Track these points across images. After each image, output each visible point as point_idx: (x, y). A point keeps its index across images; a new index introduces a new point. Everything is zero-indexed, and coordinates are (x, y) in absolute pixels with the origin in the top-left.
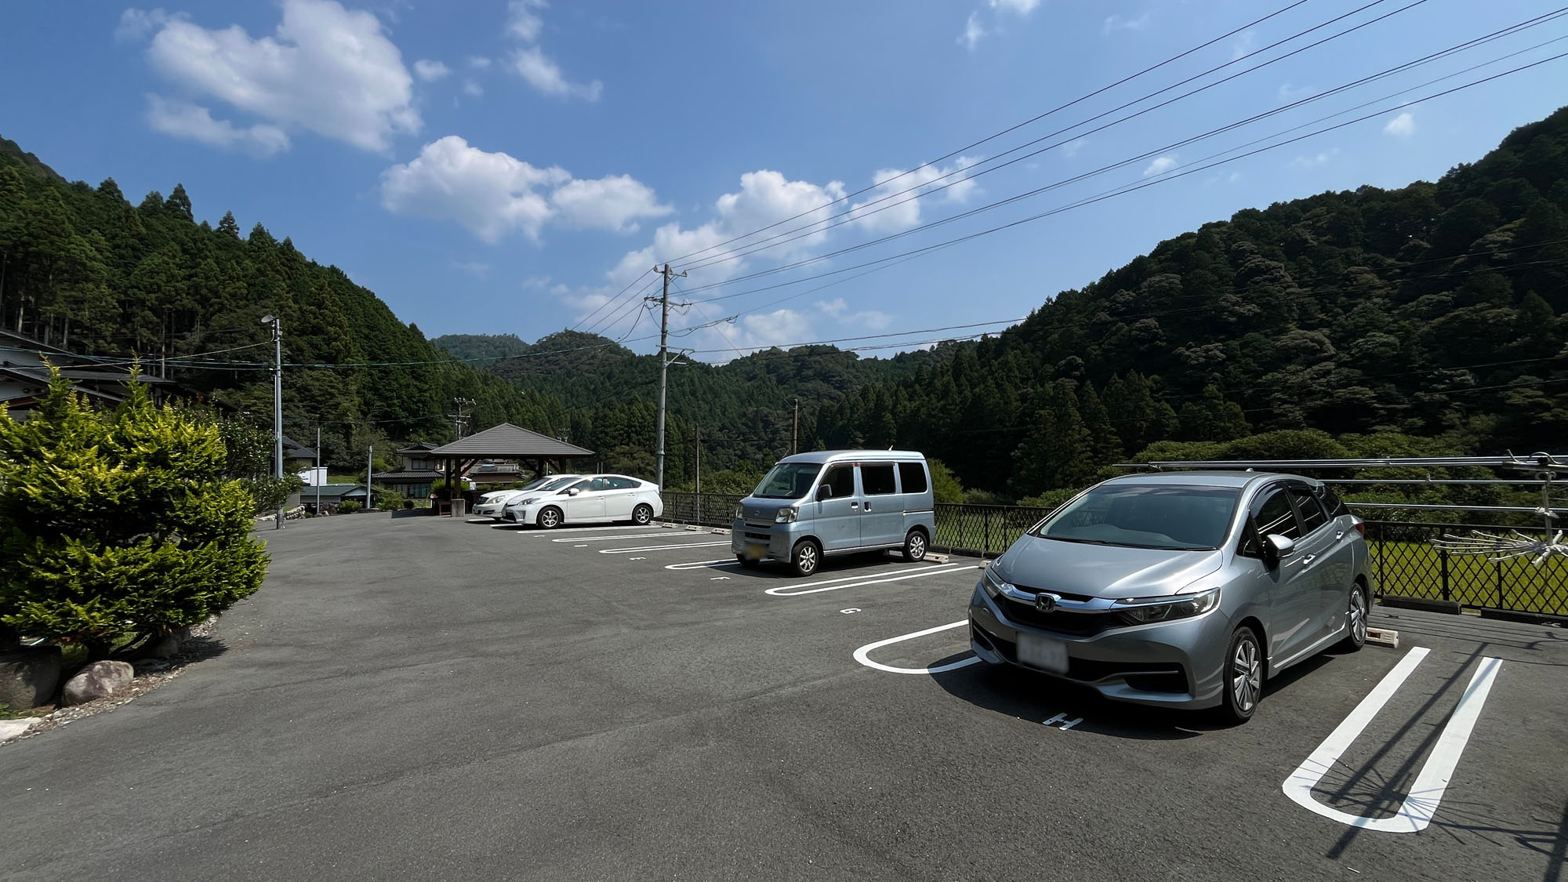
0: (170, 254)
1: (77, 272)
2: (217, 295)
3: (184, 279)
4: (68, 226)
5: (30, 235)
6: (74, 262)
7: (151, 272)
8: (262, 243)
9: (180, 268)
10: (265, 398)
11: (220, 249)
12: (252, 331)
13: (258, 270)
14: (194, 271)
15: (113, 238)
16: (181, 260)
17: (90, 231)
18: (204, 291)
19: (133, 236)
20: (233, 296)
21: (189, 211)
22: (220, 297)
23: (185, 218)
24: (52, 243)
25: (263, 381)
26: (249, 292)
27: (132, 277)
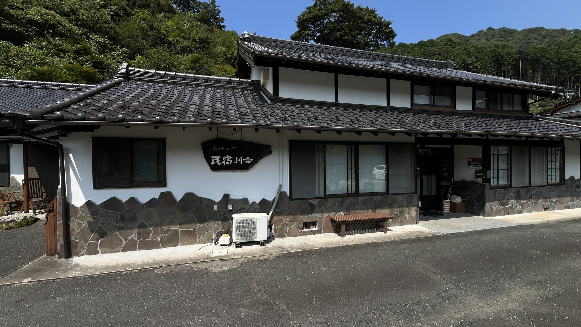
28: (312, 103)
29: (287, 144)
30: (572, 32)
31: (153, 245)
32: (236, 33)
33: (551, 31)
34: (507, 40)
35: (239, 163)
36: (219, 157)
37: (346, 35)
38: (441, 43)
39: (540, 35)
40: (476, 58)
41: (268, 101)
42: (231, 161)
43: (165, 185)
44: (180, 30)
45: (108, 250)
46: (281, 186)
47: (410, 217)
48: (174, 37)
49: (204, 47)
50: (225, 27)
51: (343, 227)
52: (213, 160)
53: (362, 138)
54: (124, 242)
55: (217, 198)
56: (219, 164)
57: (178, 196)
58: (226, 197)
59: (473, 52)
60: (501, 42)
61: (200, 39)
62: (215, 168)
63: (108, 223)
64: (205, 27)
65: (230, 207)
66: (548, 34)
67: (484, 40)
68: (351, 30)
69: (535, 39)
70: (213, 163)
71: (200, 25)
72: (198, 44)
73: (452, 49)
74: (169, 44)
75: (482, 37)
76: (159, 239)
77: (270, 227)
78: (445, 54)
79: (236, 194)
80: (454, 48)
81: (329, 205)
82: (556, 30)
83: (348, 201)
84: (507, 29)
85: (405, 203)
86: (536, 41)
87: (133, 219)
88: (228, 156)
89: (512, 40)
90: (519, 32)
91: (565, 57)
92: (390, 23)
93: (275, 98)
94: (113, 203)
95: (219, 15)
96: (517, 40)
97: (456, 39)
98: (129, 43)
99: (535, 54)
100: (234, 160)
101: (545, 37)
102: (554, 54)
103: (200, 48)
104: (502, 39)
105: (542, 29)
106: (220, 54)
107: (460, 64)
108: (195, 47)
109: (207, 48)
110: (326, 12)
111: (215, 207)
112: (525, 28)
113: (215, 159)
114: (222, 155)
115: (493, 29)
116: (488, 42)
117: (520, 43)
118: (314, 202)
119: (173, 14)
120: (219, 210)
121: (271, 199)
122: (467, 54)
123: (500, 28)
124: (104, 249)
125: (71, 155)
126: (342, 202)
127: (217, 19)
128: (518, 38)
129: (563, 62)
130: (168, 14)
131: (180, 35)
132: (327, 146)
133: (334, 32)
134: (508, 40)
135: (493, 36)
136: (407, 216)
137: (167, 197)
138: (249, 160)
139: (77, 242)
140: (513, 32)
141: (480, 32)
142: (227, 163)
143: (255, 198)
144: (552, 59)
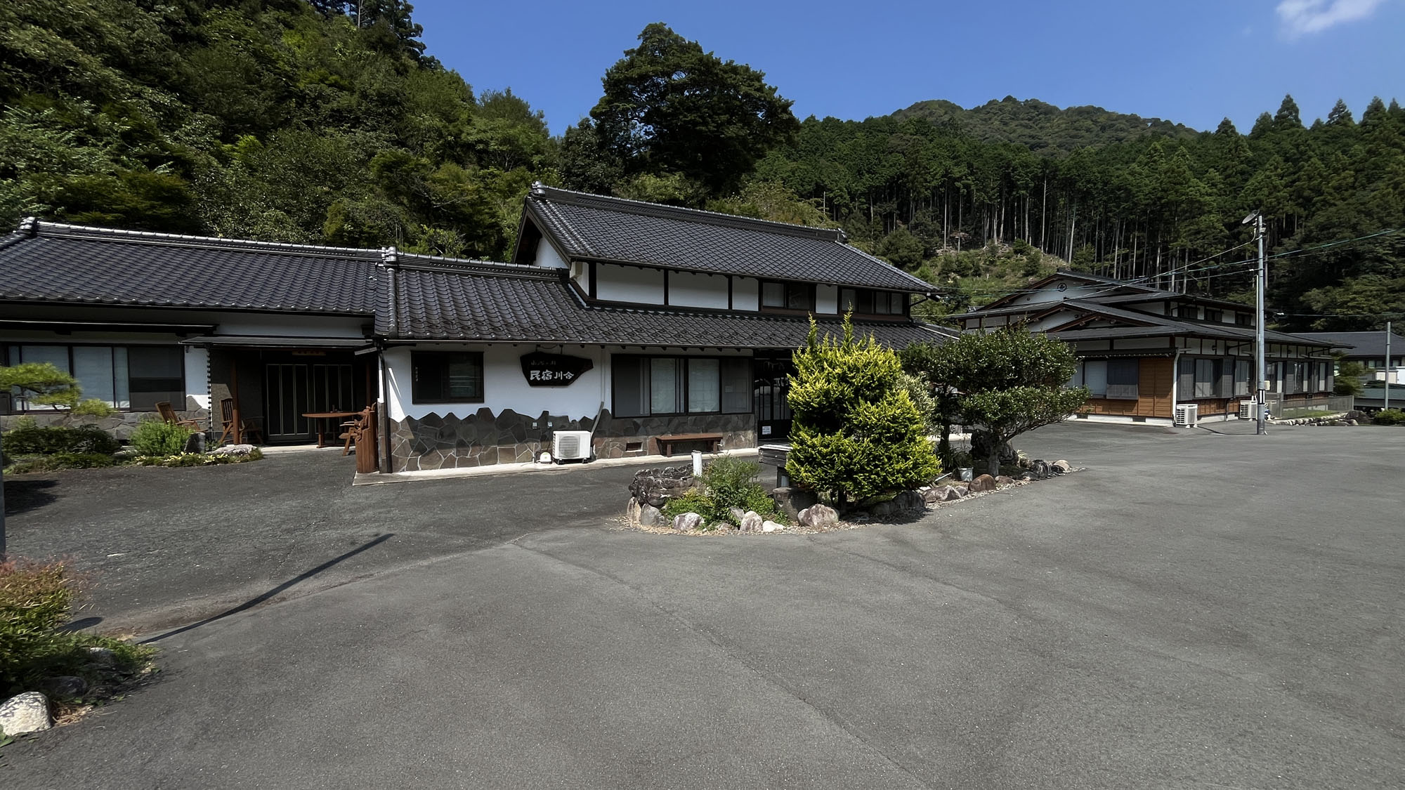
0: (1272, 167)
1: (1196, 209)
2: (1320, 193)
3: (1286, 186)
4: (1188, 173)
5: (1163, 190)
6: (1191, 202)
7: (1254, 190)
8: (1379, 119)
9: (1282, 177)
10: (1366, 291)
11: (1327, 143)
12: (1354, 221)
13: (1369, 152)
14: (1296, 176)
15: (1225, 170)
16: (1282, 170)
17: (1207, 171)
18: (1307, 193)
19: (1242, 162)
20: (1338, 189)
21: (1296, 118)
22: (1322, 195)
23: (1293, 125)
24: (1176, 192)
25: (1368, 273)
26: (1356, 179)
27: (1238, 201)
28: (636, 307)
29: (609, 358)
30: (1149, 124)
31: (472, 463)
32: (460, 78)
33: (1115, 117)
34: (1039, 126)
35: (559, 378)
36: (538, 372)
37: (705, 123)
38: (908, 127)
39: (1095, 122)
40: (970, 166)
41: (585, 304)
42: (551, 376)
43: (482, 401)
44: (328, 67)
45: (427, 466)
46: (602, 404)
47: (746, 440)
48: (311, 83)
49: (389, 113)
50: (425, 48)
51: (669, 447)
52: (532, 375)
53: (689, 352)
54: (443, 459)
55: (536, 416)
56: (539, 379)
57: (496, 413)
58: (545, 413)
59: (965, 153)
60: (1029, 130)
61: (380, 95)
62: (534, 383)
63: (428, 439)
64: (386, 63)
65: (550, 425)
66: (1110, 123)
67: (997, 122)
68: (714, 111)
69: (1088, 130)
70: (532, 378)
71: (375, 58)
72: (377, 105)
73: (928, 142)
74: (299, 97)
75: (995, 114)
76: (477, 456)
77: (592, 446)
78: (912, 154)
79: (555, 412)
80: (931, 141)
81: (654, 425)
82: (1123, 116)
83: (676, 421)
84: (1040, 103)
85: (741, 424)
86: (1086, 135)
87: (452, 435)
88: (547, 371)
89: (1048, 127)
90: (1061, 113)
91: (1115, 181)
92: (788, 104)
93: (592, 300)
94: (432, 418)
95: (409, 17)
96: (1057, 130)
97: (946, 113)
98: (219, 103)
99: (1069, 170)
100: (554, 375)
101: (1103, 129)
102: (1099, 173)
103: (381, 115)
104: (1031, 123)
105: (1100, 110)
106: (429, 132)
107: (937, 177)
108: (368, 113)
109: (398, 119)
110: (665, 68)
111: (535, 425)
112: (1072, 106)
113: (535, 374)
114: (542, 369)
115: (1014, 101)
116: (1005, 128)
117: (1061, 137)
118: (639, 421)
119: (296, 11)
120: (538, 428)
121: (592, 418)
122: (954, 158)
123: (1027, 101)
124: (424, 466)
125: (390, 369)
126: (670, 422)
127: (403, 25)
128: (1059, 126)
129: (1112, 192)
130: (283, 14)
131: (327, 79)
132: (652, 360)
133: (681, 114)
134: (1041, 128)
135: (1015, 116)
136: (743, 439)
137: (485, 413)
138: (569, 376)
139: (398, 458)
140: (1049, 111)
141: (990, 103)
142: (547, 378)
143: (576, 416)
144: (1095, 184)
